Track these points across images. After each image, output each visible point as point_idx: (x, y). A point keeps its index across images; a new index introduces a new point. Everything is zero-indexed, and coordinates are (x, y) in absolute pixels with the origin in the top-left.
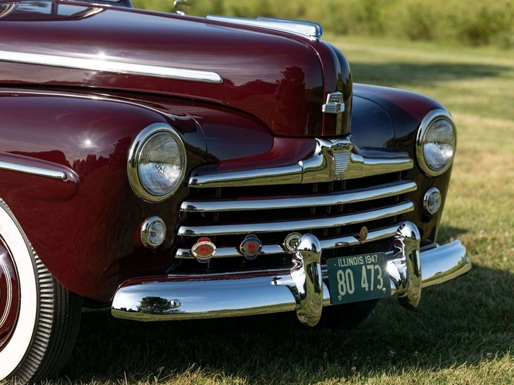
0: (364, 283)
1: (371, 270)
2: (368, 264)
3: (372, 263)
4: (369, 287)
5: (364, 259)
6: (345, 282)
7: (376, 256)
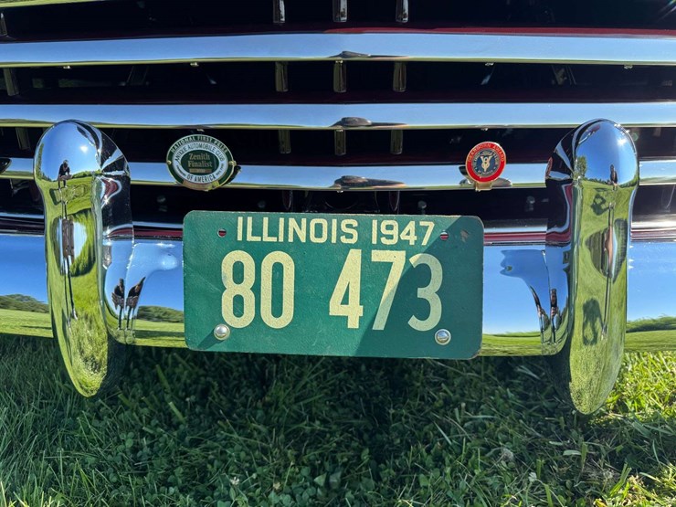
0: (345, 301)
1: (388, 266)
2: (381, 247)
3: (401, 245)
4: (367, 319)
5: (364, 230)
6: (256, 289)
7: (431, 225)
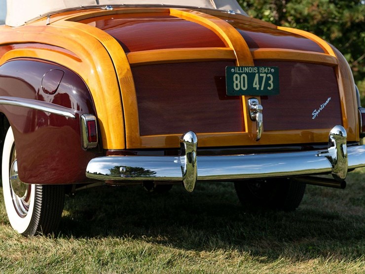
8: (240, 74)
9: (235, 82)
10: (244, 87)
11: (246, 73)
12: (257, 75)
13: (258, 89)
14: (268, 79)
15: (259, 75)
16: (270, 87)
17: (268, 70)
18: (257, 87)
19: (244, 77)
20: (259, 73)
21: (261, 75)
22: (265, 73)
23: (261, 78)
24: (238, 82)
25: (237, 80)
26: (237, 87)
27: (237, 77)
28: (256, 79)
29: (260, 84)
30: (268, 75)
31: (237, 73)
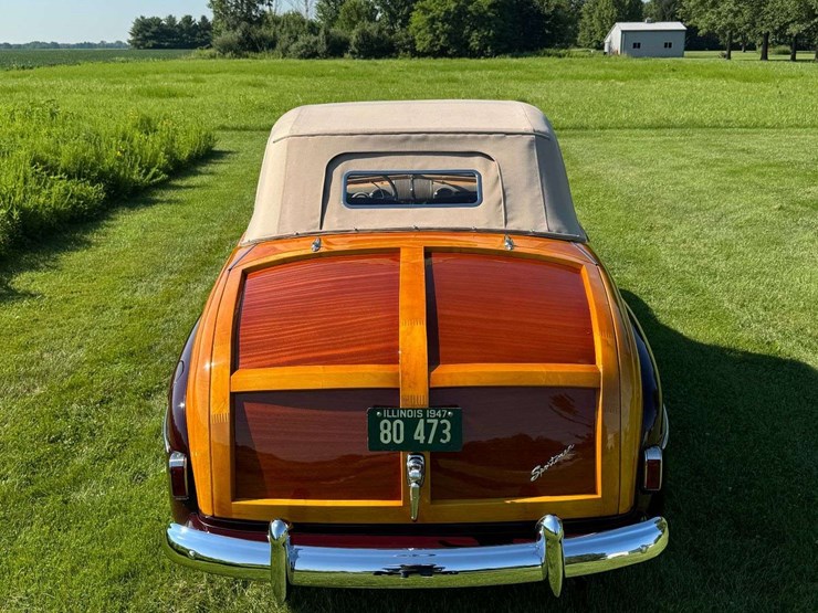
8: (392, 420)
9: (383, 432)
10: (398, 438)
11: (403, 419)
12: (422, 421)
13: (422, 442)
14: (441, 427)
15: (425, 421)
16: (445, 438)
17: (442, 413)
18: (422, 439)
19: (398, 425)
20: (425, 418)
21: (429, 421)
22: (437, 417)
23: (428, 427)
24: (388, 432)
25: (386, 427)
26: (386, 438)
27: (386, 425)
28: (421, 426)
29: (427, 434)
30: (442, 422)
31: (387, 418)
